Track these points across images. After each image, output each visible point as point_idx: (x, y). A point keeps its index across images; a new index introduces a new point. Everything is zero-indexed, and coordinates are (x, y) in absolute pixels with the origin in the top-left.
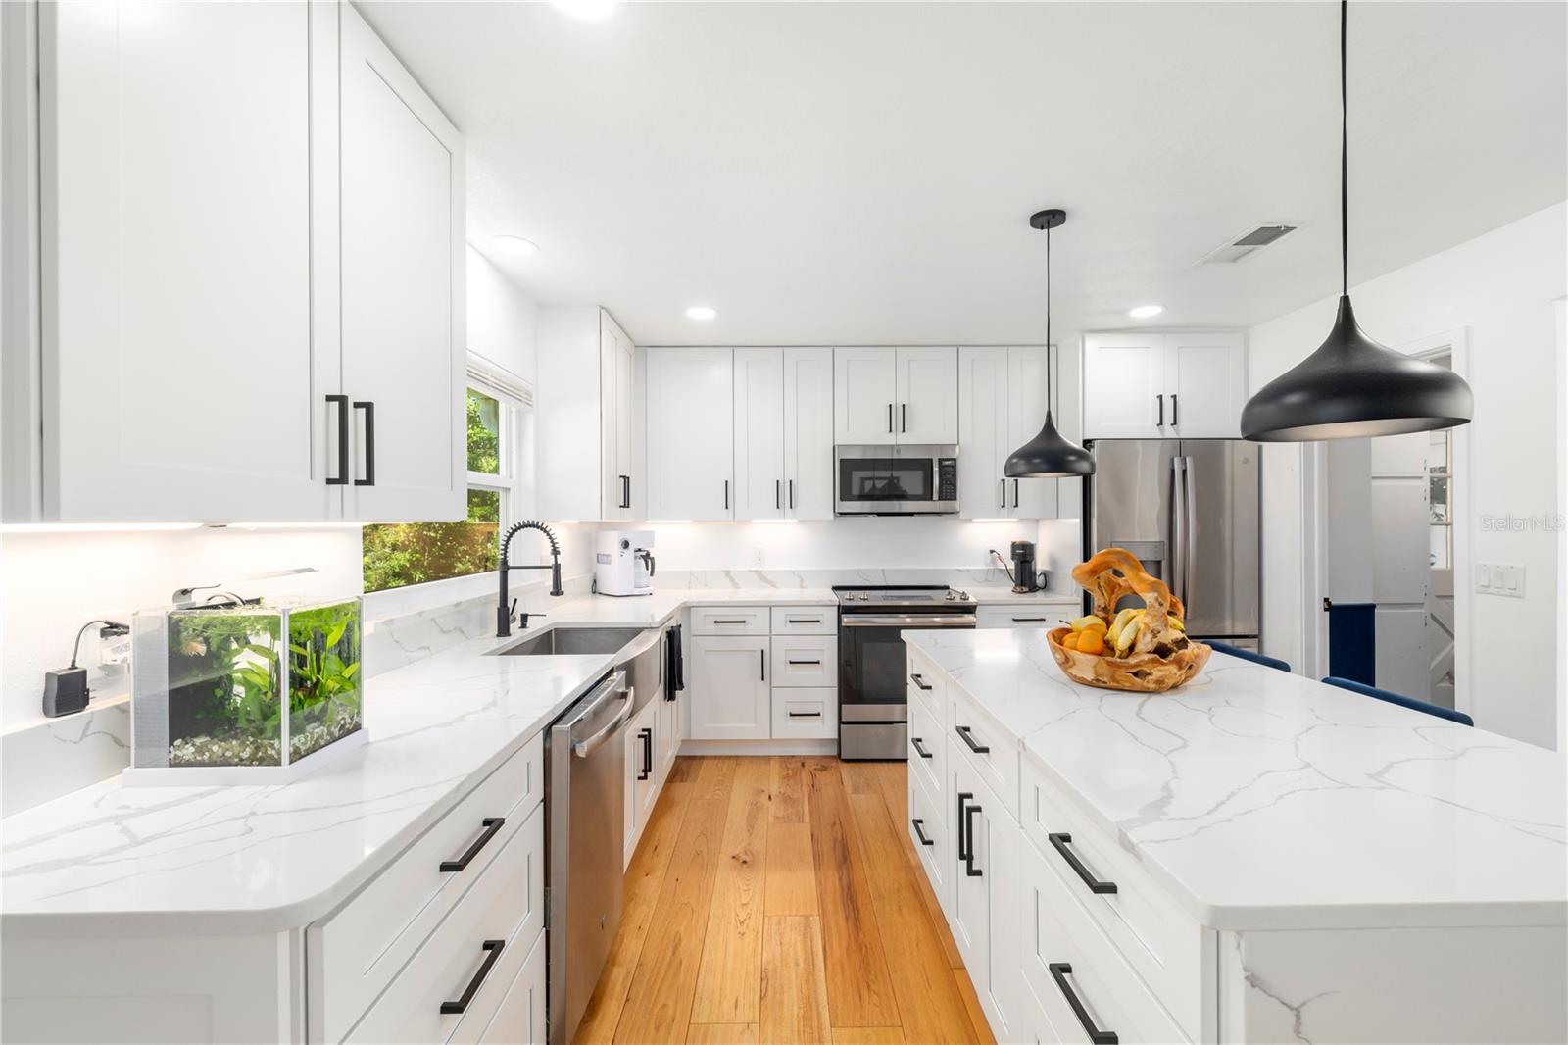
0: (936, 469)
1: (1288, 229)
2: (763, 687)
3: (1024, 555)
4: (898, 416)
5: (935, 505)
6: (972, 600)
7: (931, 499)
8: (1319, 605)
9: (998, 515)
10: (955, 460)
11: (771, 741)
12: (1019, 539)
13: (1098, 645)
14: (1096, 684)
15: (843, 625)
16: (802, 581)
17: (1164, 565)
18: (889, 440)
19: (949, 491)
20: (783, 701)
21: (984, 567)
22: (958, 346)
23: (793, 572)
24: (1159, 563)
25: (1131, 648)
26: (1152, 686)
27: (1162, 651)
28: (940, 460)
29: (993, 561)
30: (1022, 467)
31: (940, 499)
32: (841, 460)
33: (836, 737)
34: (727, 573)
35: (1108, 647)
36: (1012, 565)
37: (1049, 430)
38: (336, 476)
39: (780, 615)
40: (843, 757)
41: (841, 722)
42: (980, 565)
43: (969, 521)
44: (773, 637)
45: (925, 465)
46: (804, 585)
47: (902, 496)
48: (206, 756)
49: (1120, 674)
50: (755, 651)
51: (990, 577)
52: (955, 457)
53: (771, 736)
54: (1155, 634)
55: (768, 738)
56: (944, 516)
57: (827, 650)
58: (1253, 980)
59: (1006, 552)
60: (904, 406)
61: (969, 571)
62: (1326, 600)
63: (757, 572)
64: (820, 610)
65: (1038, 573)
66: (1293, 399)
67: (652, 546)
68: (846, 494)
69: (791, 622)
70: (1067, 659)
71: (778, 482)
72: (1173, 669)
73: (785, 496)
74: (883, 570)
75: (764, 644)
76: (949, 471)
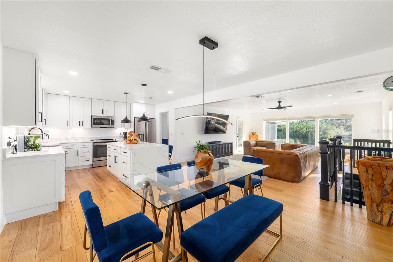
0: (111, 120)
1: (153, 98)
2: (77, 157)
3: (125, 134)
4: (104, 111)
5: (111, 126)
6: (117, 140)
7: (110, 125)
8: (161, 139)
9: (121, 128)
10: (114, 119)
11: (79, 166)
12: (125, 131)
13: (129, 140)
14: (129, 144)
15: (94, 145)
16: (83, 139)
17: (144, 135)
18: (102, 115)
19: (113, 124)
20: (81, 159)
21: (119, 136)
22: (115, 101)
23: (82, 138)
24: (144, 134)
25: (132, 140)
26: (134, 143)
27: (135, 140)
28: (112, 119)
29: (120, 135)
30: (123, 122)
31: (111, 125)
32: (93, 118)
33: (92, 164)
34: (66, 138)
35: (130, 140)
36: (123, 136)
37: (126, 118)
38: (41, 121)
39: (81, 144)
40: (94, 167)
41: (93, 161)
42: (118, 135)
43: (116, 129)
44: (79, 148)
45: (109, 120)
46: (84, 140)
47: (103, 124)
48: (29, 150)
49: (131, 142)
50: (75, 151)
51: (120, 137)
52: (114, 118)
53: (79, 165)
54: (134, 138)
55: (78, 166)
56: (112, 128)
57: (90, 149)
58: (132, 152)
59: (122, 134)
60: (105, 110)
61: (116, 137)
62: (162, 138)
63: (73, 138)
64: (89, 143)
65: (128, 137)
66: (140, 119)
67: (48, 133)
68: (94, 124)
69: (83, 145)
70: (126, 141)
71: (80, 121)
72: (136, 141)
73: (81, 124)
74: (101, 137)
75: (78, 149)
76: (113, 121)
